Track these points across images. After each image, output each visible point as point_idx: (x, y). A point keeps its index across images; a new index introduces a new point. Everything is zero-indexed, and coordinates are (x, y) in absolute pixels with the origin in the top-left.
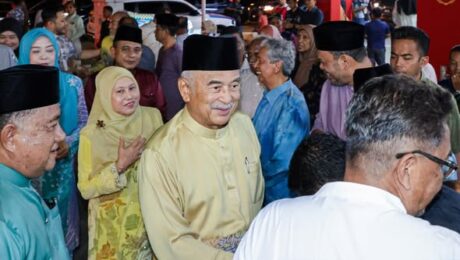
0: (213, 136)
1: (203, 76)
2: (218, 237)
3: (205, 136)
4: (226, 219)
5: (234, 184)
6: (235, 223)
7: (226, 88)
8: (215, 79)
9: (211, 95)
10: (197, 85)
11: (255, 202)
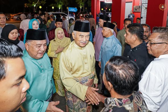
0: (81, 49)
1: (78, 33)
2: (82, 77)
3: (79, 49)
4: (84, 72)
5: (87, 62)
6: (87, 73)
7: (85, 37)
8: (81, 34)
9: (80, 39)
10: (76, 35)
11: (92, 67)
